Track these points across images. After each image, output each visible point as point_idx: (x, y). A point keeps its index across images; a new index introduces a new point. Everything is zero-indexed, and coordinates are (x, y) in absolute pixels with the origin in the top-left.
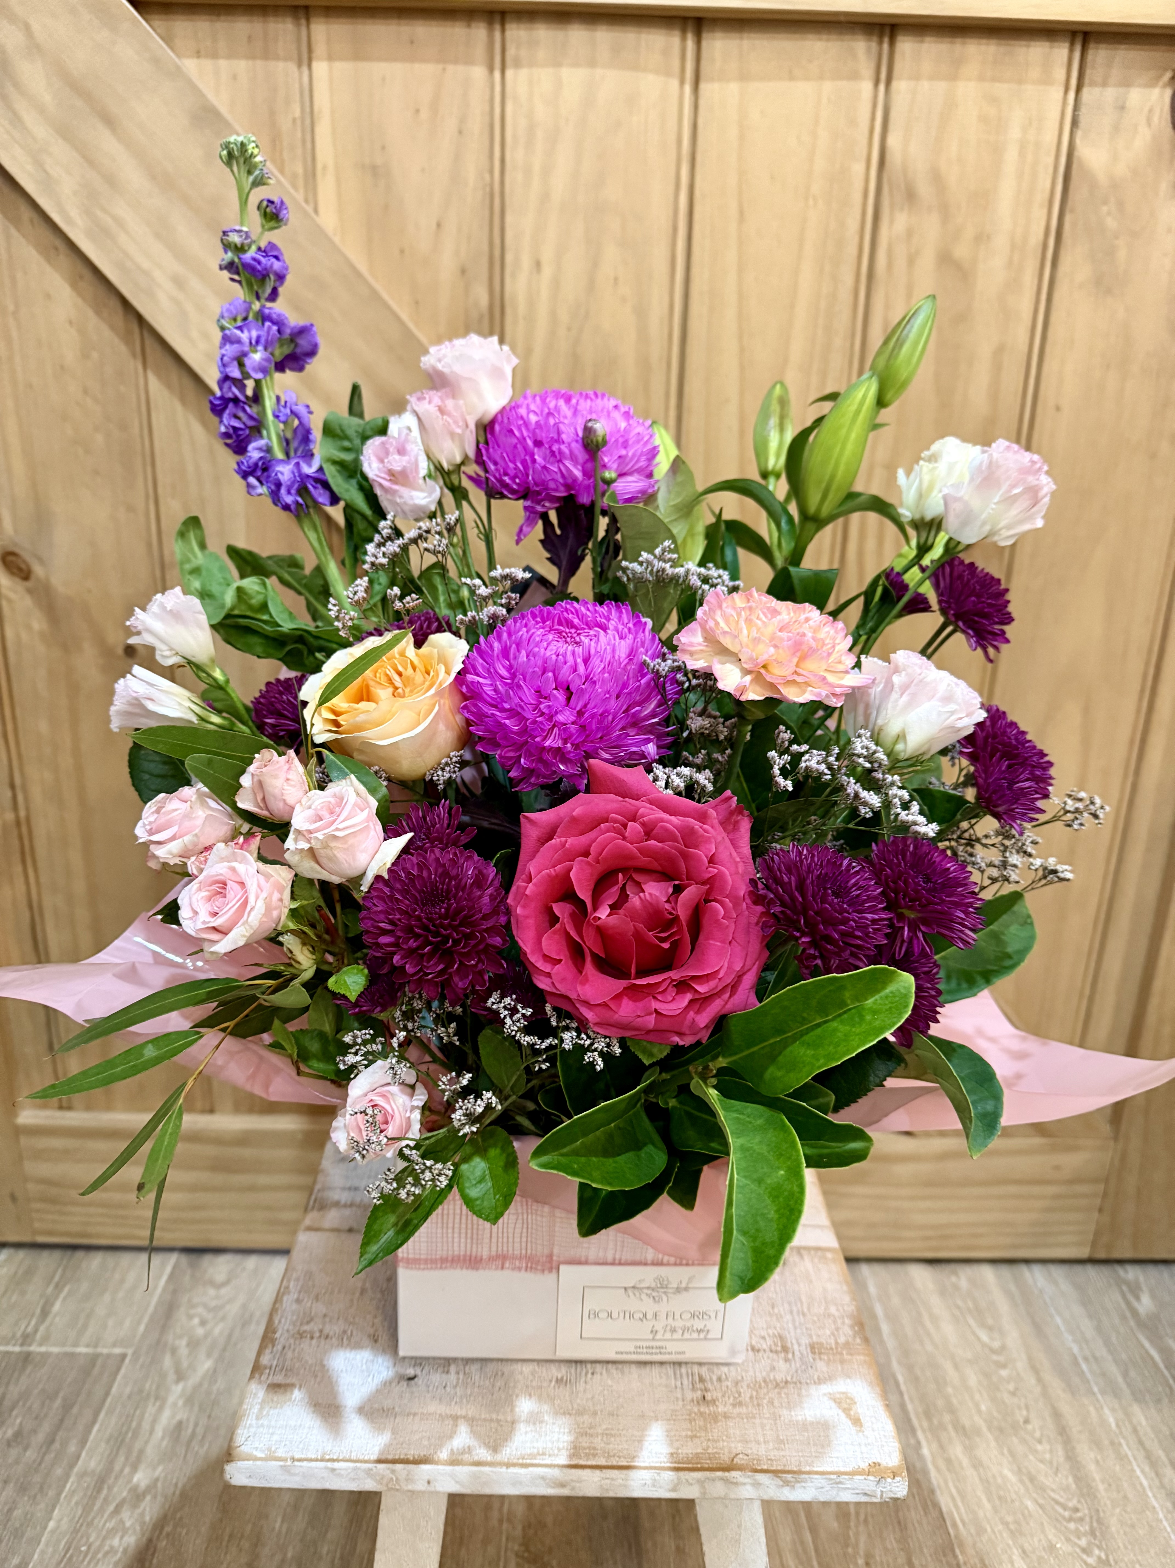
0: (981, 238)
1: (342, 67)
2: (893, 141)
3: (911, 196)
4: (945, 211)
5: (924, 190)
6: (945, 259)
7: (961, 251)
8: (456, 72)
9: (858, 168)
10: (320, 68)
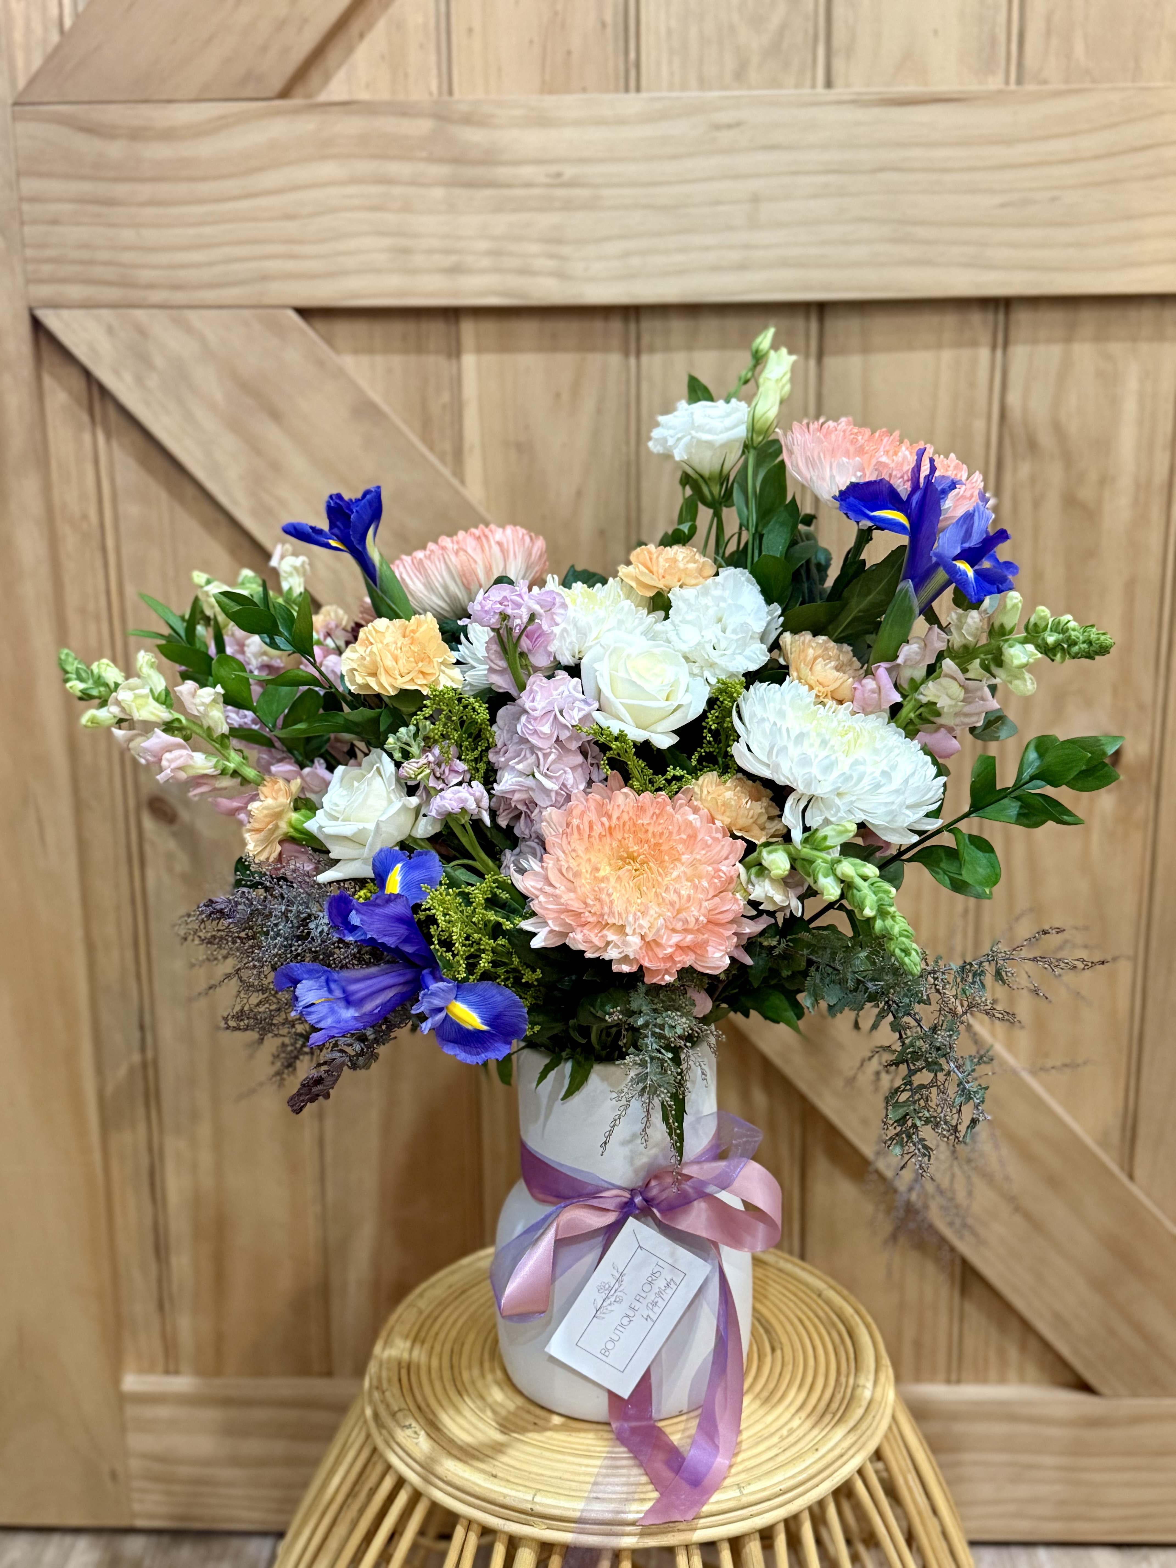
0: (1104, 481)
1: (490, 359)
2: (1014, 399)
3: (1033, 446)
4: (1068, 459)
5: (1046, 439)
6: (1070, 502)
7: (1086, 494)
8: (595, 360)
9: (979, 425)
10: (469, 361)
